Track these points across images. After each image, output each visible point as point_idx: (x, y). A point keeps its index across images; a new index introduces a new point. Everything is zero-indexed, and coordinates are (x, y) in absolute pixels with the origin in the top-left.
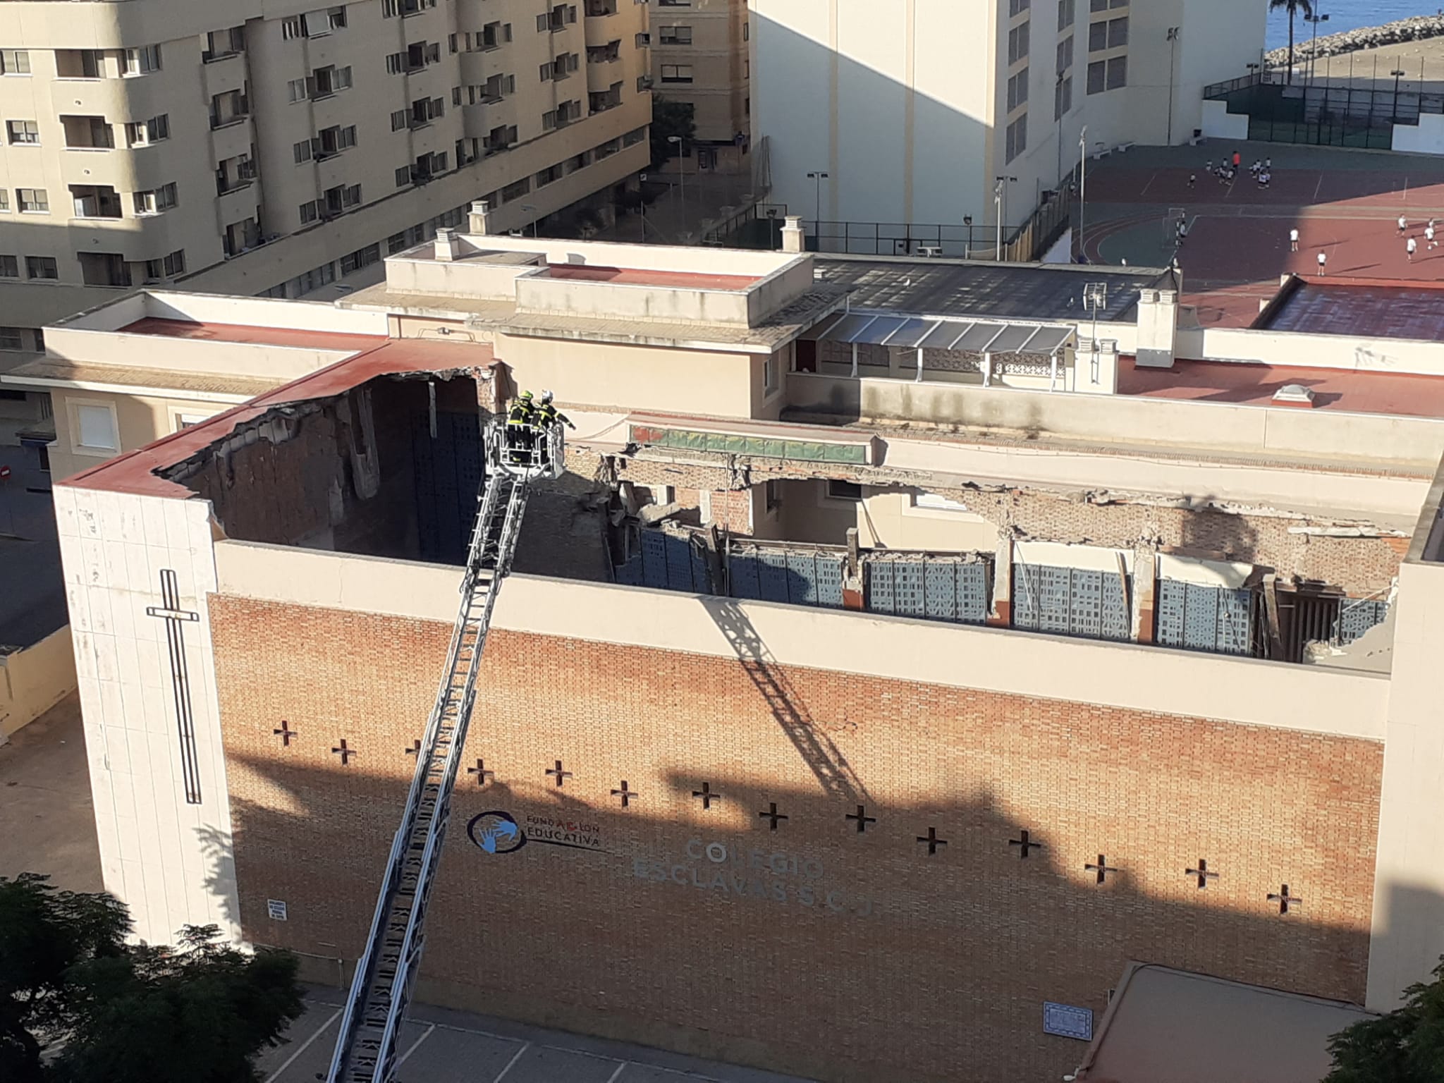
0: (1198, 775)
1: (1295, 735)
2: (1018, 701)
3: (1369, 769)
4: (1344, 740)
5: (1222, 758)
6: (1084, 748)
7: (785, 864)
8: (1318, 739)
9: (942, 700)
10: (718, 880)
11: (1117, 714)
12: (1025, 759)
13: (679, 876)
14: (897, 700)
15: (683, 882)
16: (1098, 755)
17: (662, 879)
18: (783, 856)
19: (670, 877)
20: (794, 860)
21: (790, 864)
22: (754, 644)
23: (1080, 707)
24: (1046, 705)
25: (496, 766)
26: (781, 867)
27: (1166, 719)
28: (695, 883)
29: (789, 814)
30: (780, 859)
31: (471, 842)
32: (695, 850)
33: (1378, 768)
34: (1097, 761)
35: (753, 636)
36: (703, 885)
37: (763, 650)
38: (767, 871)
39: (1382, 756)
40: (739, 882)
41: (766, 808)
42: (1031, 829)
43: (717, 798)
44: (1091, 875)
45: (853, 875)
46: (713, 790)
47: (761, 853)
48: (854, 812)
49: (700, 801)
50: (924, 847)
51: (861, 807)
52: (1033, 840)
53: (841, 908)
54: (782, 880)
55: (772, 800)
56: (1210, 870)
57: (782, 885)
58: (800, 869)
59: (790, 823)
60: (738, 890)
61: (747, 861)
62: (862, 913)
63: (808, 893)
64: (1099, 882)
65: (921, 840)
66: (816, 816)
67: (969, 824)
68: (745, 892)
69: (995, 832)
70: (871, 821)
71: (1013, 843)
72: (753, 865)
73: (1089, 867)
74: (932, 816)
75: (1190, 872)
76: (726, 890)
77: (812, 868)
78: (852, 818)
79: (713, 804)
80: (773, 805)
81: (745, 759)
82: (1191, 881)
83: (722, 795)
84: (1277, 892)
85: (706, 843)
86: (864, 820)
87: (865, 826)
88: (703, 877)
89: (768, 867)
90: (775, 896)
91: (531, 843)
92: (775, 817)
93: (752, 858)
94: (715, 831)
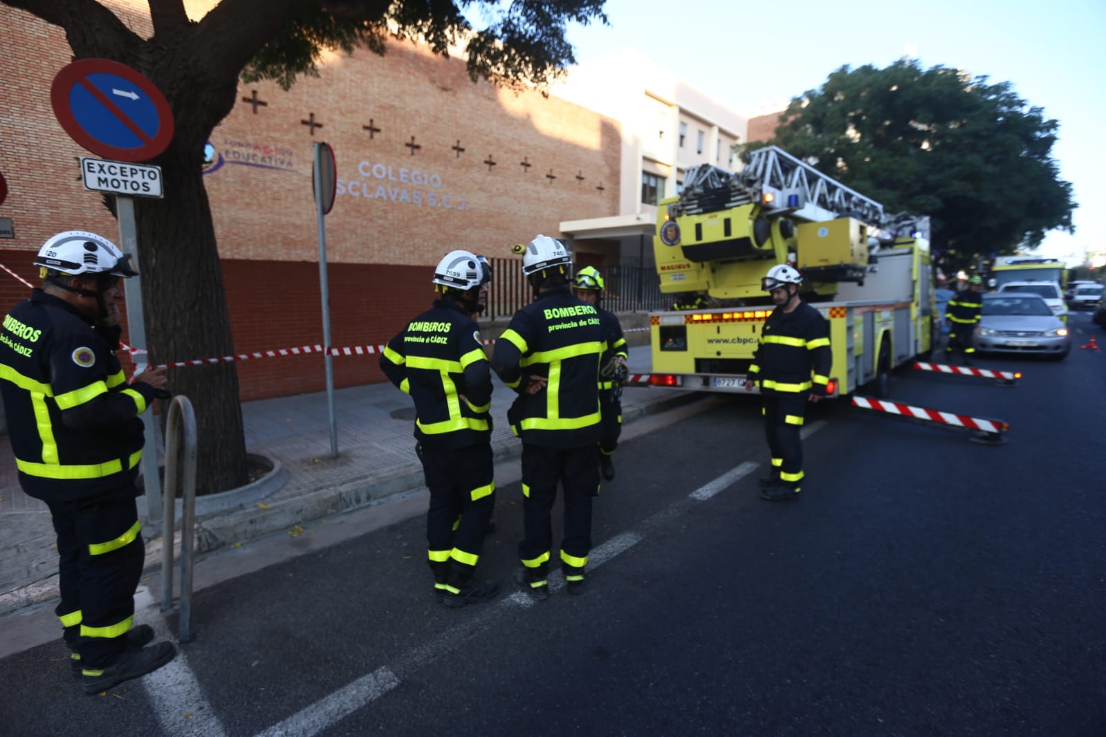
7: (420, 178)
8: (606, 118)
10: (381, 192)
13: (354, 190)
15: (357, 194)
17: (342, 193)
18: (419, 173)
19: (347, 191)
20: (426, 176)
21: (423, 179)
26: (418, 180)
28: (365, 195)
29: (422, 144)
30: (417, 175)
32: (366, 169)
36: (371, 196)
38: (410, 184)
40: (393, 192)
41: (409, 140)
42: (529, 156)
43: (378, 130)
44: (548, 180)
45: (455, 184)
46: (376, 125)
47: (407, 171)
48: (455, 145)
49: (367, 133)
50: (487, 166)
51: (458, 142)
52: (529, 162)
53: (449, 206)
54: (418, 190)
55: (412, 134)
56: (583, 176)
57: (419, 192)
58: (429, 182)
59: (422, 151)
60: (393, 198)
61: (398, 177)
62: (460, 208)
63: (433, 197)
64: (551, 183)
65: (486, 162)
66: (437, 146)
67: (506, 153)
68: (397, 199)
69: (516, 157)
70: (462, 150)
71: (522, 164)
72: (402, 180)
73: (548, 176)
74: (491, 148)
75: (578, 177)
76: (385, 198)
77: (435, 180)
78: (454, 148)
79: (376, 135)
80: (413, 138)
81: (397, 103)
82: (577, 181)
83: (382, 128)
84: (599, 185)
85: (373, 163)
86: (459, 149)
87: (461, 153)
88: (371, 189)
89: (410, 181)
90: (415, 201)
91: (229, 165)
92: (414, 147)
93: (402, 175)
94: (378, 155)
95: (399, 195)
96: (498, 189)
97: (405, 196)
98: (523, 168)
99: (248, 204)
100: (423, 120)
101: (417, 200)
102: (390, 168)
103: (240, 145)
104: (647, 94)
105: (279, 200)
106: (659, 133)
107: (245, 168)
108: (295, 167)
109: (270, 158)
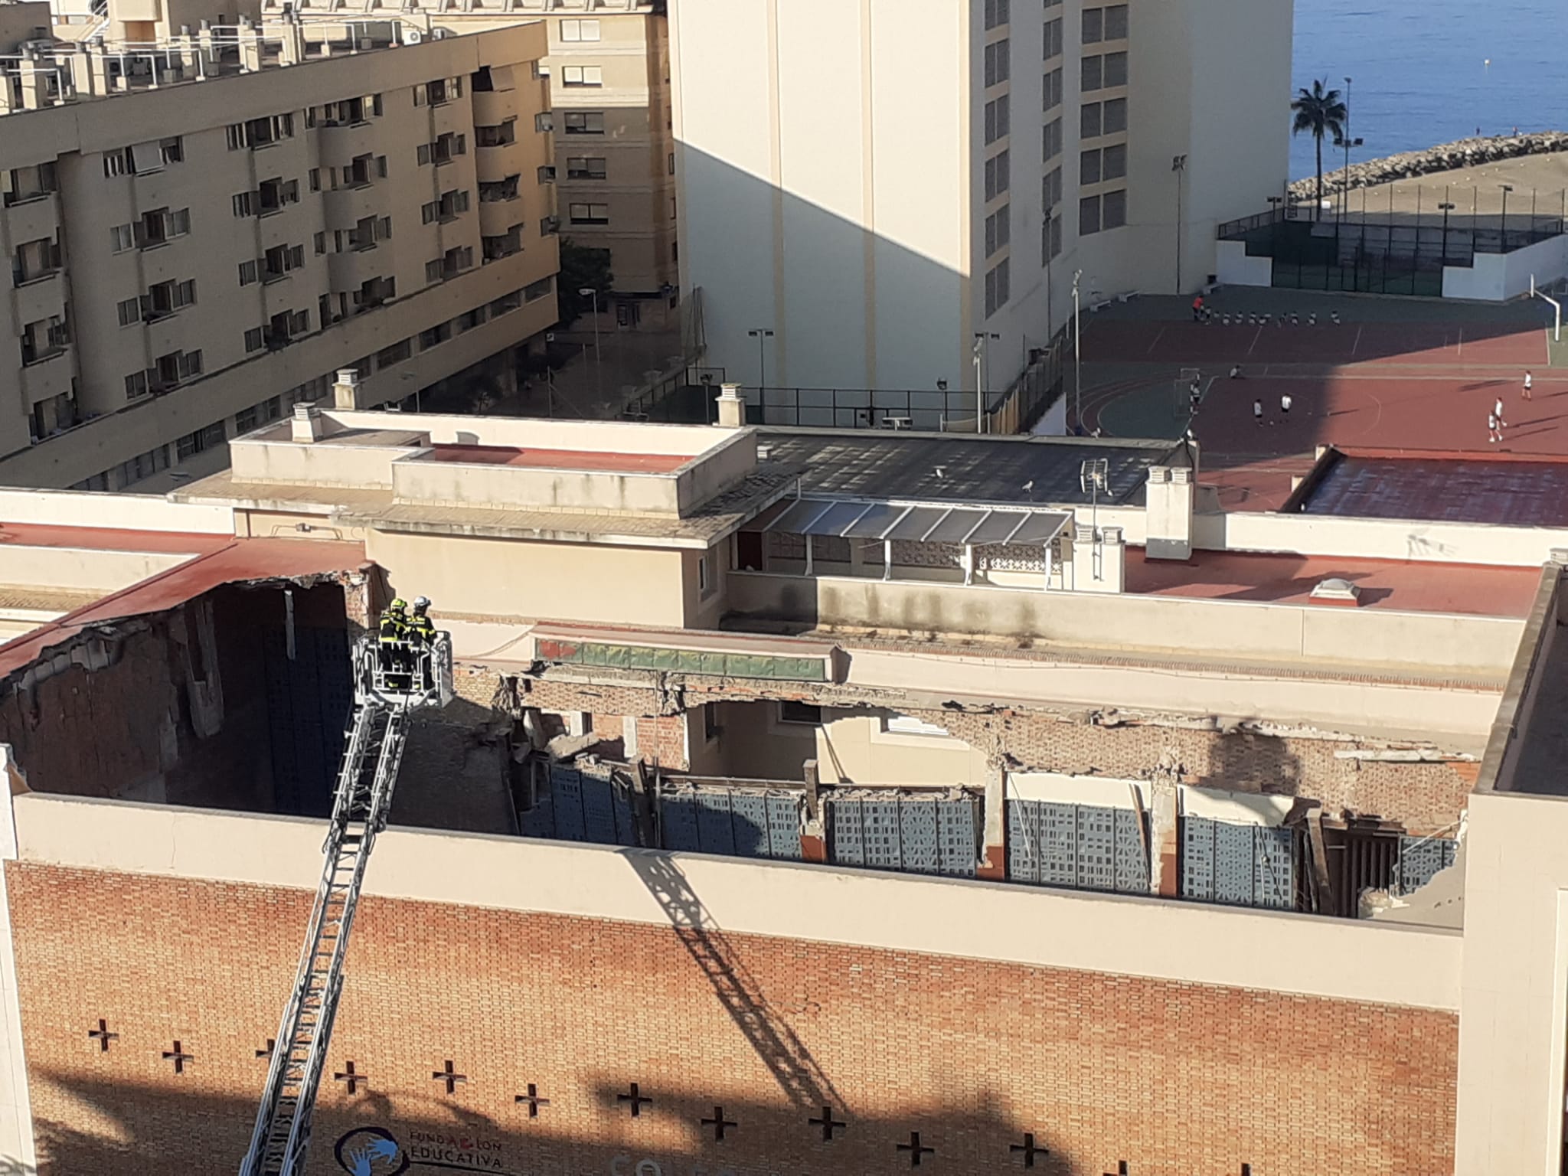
0: (1236, 1059)
1: (1351, 1007)
2: (1016, 972)
3: (1443, 1047)
4: (1411, 1012)
5: (1264, 1036)
6: (1097, 1028)
9: (924, 972)
11: (1137, 984)
12: (1026, 1043)
14: (868, 973)
16: (1115, 1035)
22: (693, 909)
23: (1092, 976)
24: (1051, 975)
25: (370, 1070)
27: (1196, 989)
29: (738, 1120)
31: (339, 1167)
32: (621, 1168)
33: (1453, 1046)
34: (1114, 1044)
35: (691, 899)
37: (703, 916)
39: (1457, 1030)
41: (709, 1114)
42: (1037, 1131)
43: (648, 1102)
46: (643, 1092)
47: (705, 1170)
49: (627, 1107)
50: (907, 1156)
51: (827, 1109)
52: (1039, 1144)
55: (717, 1103)
59: (739, 1131)
65: (902, 1148)
70: (839, 1125)
71: (1015, 1149)
73: (1108, 1175)
74: (915, 1118)
78: (816, 1123)
79: (644, 1110)
80: (718, 1110)
81: (684, 1051)
83: (655, 1098)
85: (636, 1158)
86: (830, 1125)
87: (834, 1133)
92: (721, 1124)
98: (1018, 1160)
100: (738, 1074)
102: (670, 1165)
107: (436, 1169)
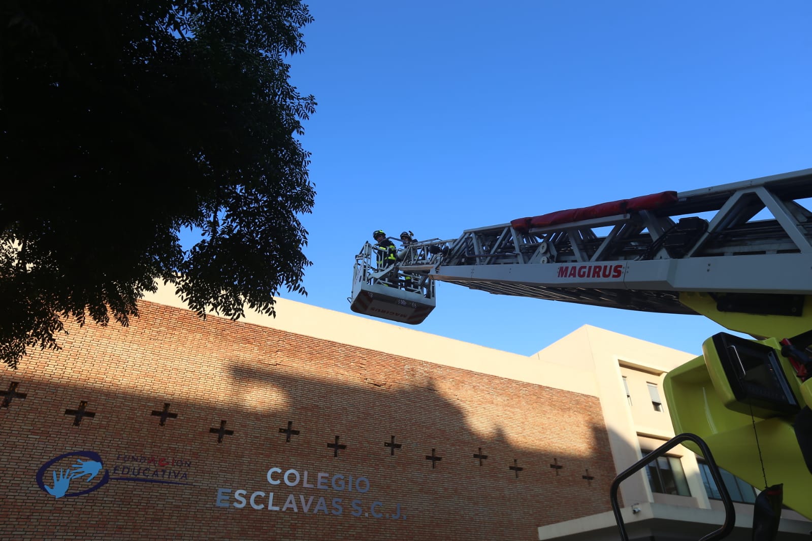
0: (544, 413)
1: (572, 394)
2: (470, 373)
4: (587, 396)
6: (499, 399)
7: (342, 482)
8: (578, 395)
9: (435, 371)
10: (291, 503)
11: (510, 381)
13: (256, 502)
14: (413, 370)
15: (261, 507)
16: (506, 403)
17: (241, 506)
18: (342, 477)
20: (350, 479)
21: (347, 483)
23: (495, 378)
25: (100, 408)
26: (340, 486)
28: (271, 508)
29: (348, 444)
30: (340, 479)
31: (36, 487)
32: (275, 476)
33: (600, 409)
36: (277, 508)
38: (329, 491)
39: (601, 405)
40: (307, 502)
41: (332, 440)
42: (483, 446)
43: (297, 433)
44: (513, 472)
45: (388, 487)
46: (295, 427)
47: (327, 475)
48: (389, 441)
49: (284, 436)
50: (430, 463)
51: (393, 437)
52: (485, 453)
53: (380, 515)
54: (340, 497)
55: (337, 433)
56: (559, 464)
57: (340, 500)
58: (354, 486)
59: (347, 451)
60: (306, 509)
61: (315, 483)
62: (394, 517)
63: (358, 505)
64: (517, 477)
65: (428, 458)
66: (366, 444)
67: (453, 445)
68: (311, 510)
69: (466, 449)
70: (399, 446)
71: (475, 456)
72: (319, 486)
73: (511, 468)
74: (434, 441)
75: (552, 466)
76: (296, 510)
77: (362, 484)
78: (388, 445)
79: (294, 438)
80: (337, 437)
81: (321, 404)
82: (554, 471)
83: (302, 430)
84: (585, 474)
85: (284, 470)
86: (393, 446)
87: (395, 450)
88: (278, 501)
89: (330, 487)
90: (334, 512)
91: (114, 482)
92: (337, 446)
93: (320, 480)
94: (293, 459)
95: (314, 504)
96: (446, 489)
97: (321, 505)
98: (477, 462)
99: (120, 528)
100: (350, 417)
101: (337, 510)
102: (306, 473)
103: (134, 459)
104: (623, 365)
105: (160, 520)
106: (652, 406)
107: (131, 483)
108: (190, 479)
109: (164, 471)
